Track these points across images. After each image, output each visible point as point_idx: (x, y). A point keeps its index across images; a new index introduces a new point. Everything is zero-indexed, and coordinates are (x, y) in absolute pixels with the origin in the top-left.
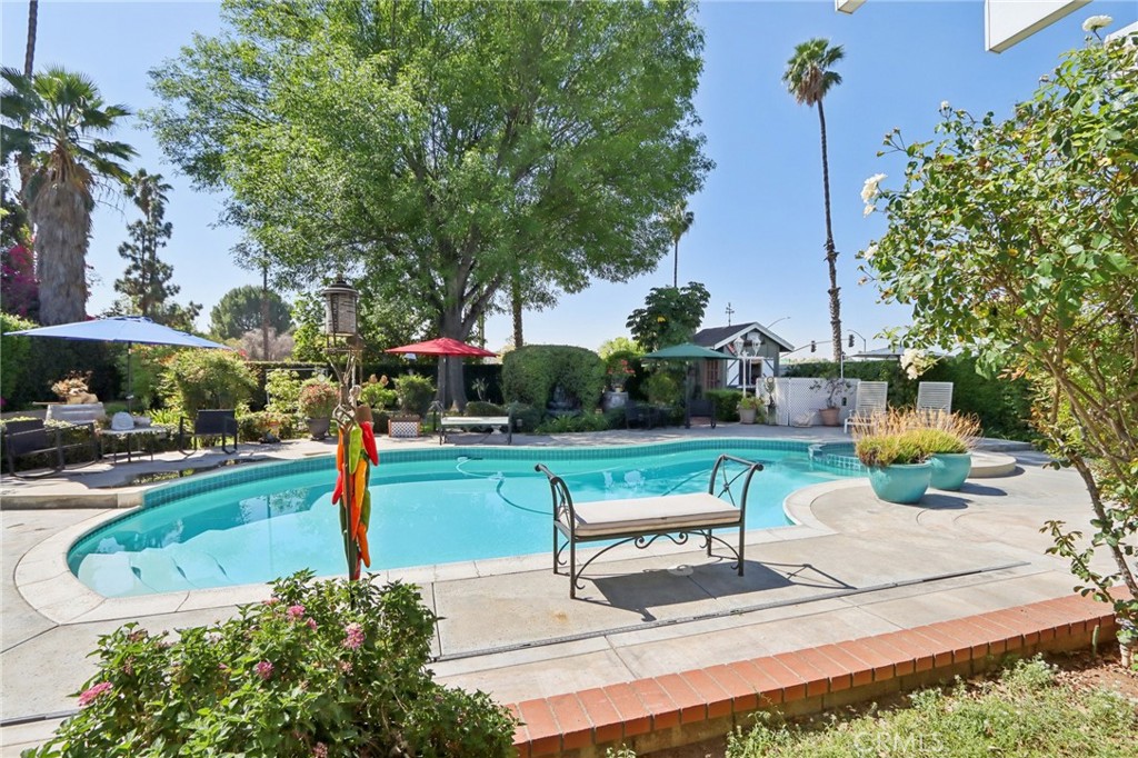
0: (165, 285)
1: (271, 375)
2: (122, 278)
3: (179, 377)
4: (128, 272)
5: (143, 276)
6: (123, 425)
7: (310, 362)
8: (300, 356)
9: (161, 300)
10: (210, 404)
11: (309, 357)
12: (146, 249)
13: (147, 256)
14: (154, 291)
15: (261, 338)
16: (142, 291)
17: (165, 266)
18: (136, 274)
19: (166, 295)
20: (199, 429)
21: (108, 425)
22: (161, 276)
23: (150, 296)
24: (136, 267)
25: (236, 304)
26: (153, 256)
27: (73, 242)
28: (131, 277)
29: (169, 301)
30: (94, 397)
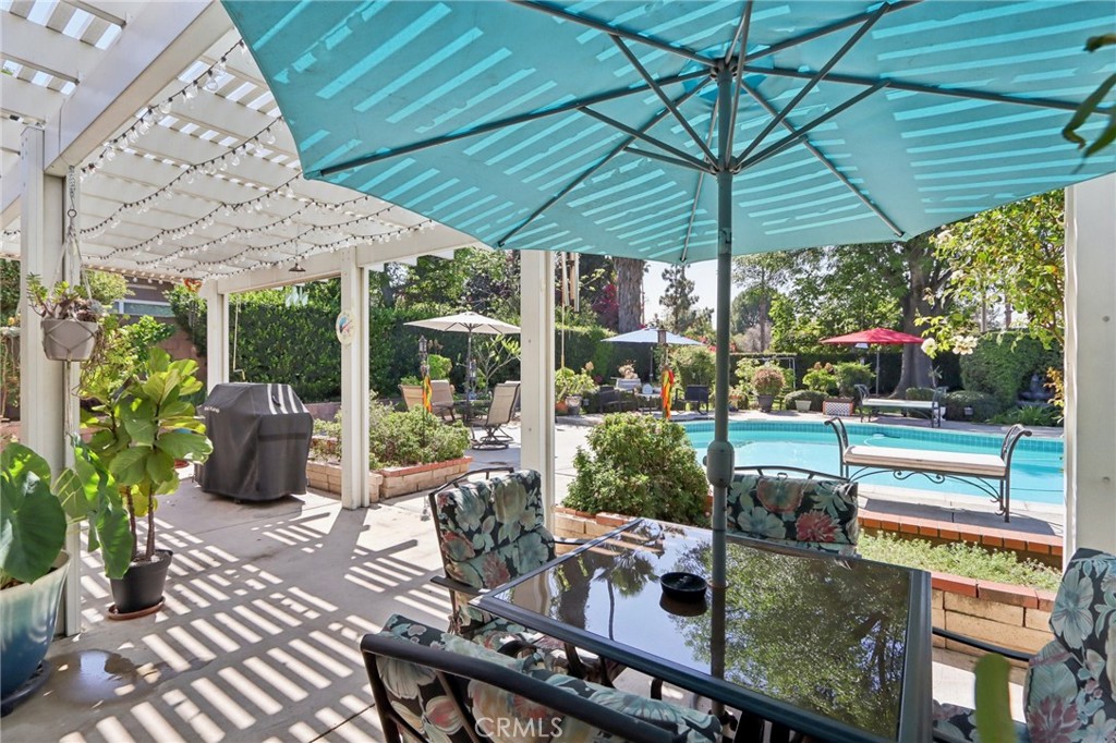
0: (689, 296)
1: (740, 363)
2: (664, 295)
3: (678, 363)
4: (667, 290)
5: (676, 292)
6: (648, 392)
7: (784, 353)
8: (776, 348)
9: (687, 308)
10: (694, 381)
11: (783, 349)
12: (678, 271)
13: (678, 276)
14: (682, 302)
15: (759, 334)
16: (675, 303)
17: (689, 282)
18: (672, 291)
19: (689, 304)
20: (689, 397)
21: (640, 391)
22: (687, 291)
23: (680, 306)
24: (672, 286)
25: (743, 305)
26: (683, 277)
27: (634, 279)
28: (669, 293)
29: (693, 308)
30: (636, 375)
